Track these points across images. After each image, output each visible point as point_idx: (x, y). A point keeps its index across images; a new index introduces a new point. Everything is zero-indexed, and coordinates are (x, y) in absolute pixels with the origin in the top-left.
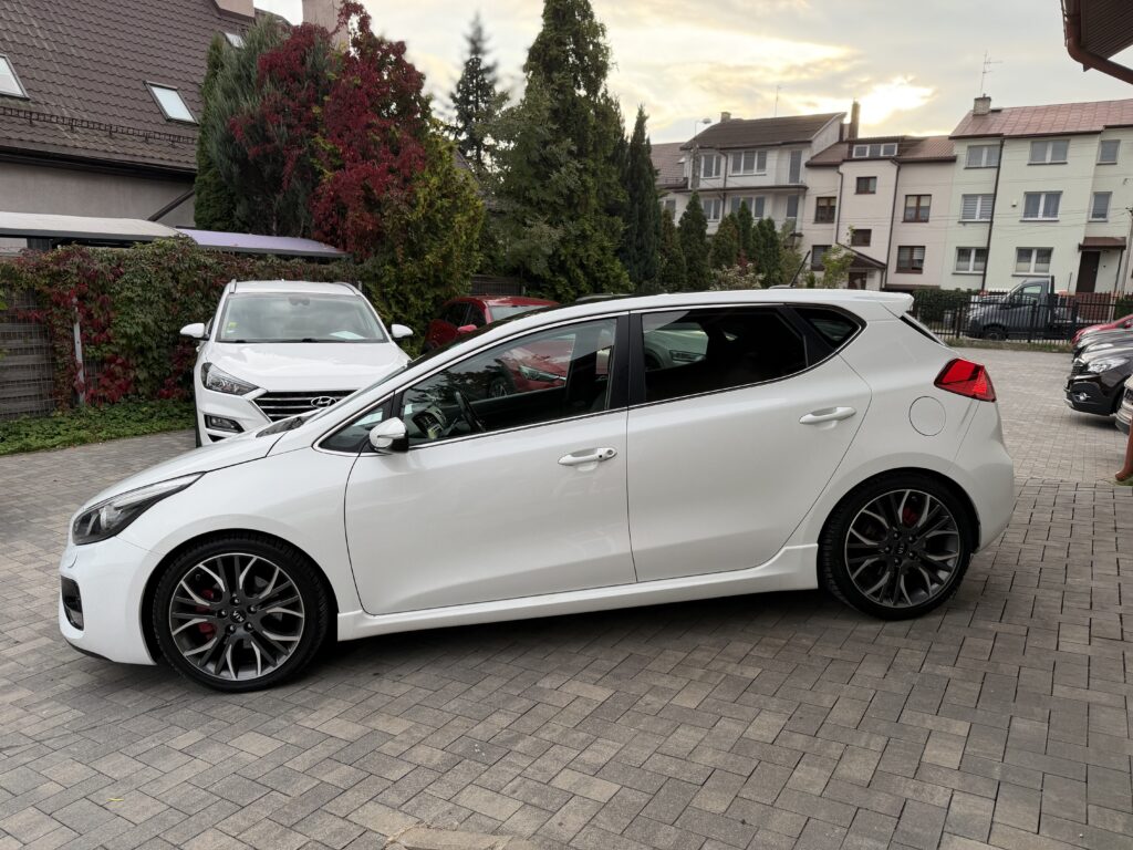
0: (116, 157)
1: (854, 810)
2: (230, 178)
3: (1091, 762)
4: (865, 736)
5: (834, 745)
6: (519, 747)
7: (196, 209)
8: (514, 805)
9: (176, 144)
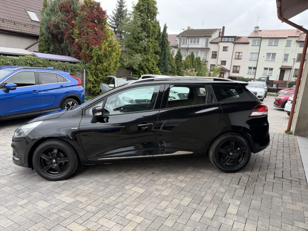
0: (16, 30)
1: (207, 226)
2: (48, 38)
3: (271, 213)
4: (212, 204)
5: (204, 207)
6: (117, 206)
7: (39, 47)
8: (114, 224)
9: (34, 28)
